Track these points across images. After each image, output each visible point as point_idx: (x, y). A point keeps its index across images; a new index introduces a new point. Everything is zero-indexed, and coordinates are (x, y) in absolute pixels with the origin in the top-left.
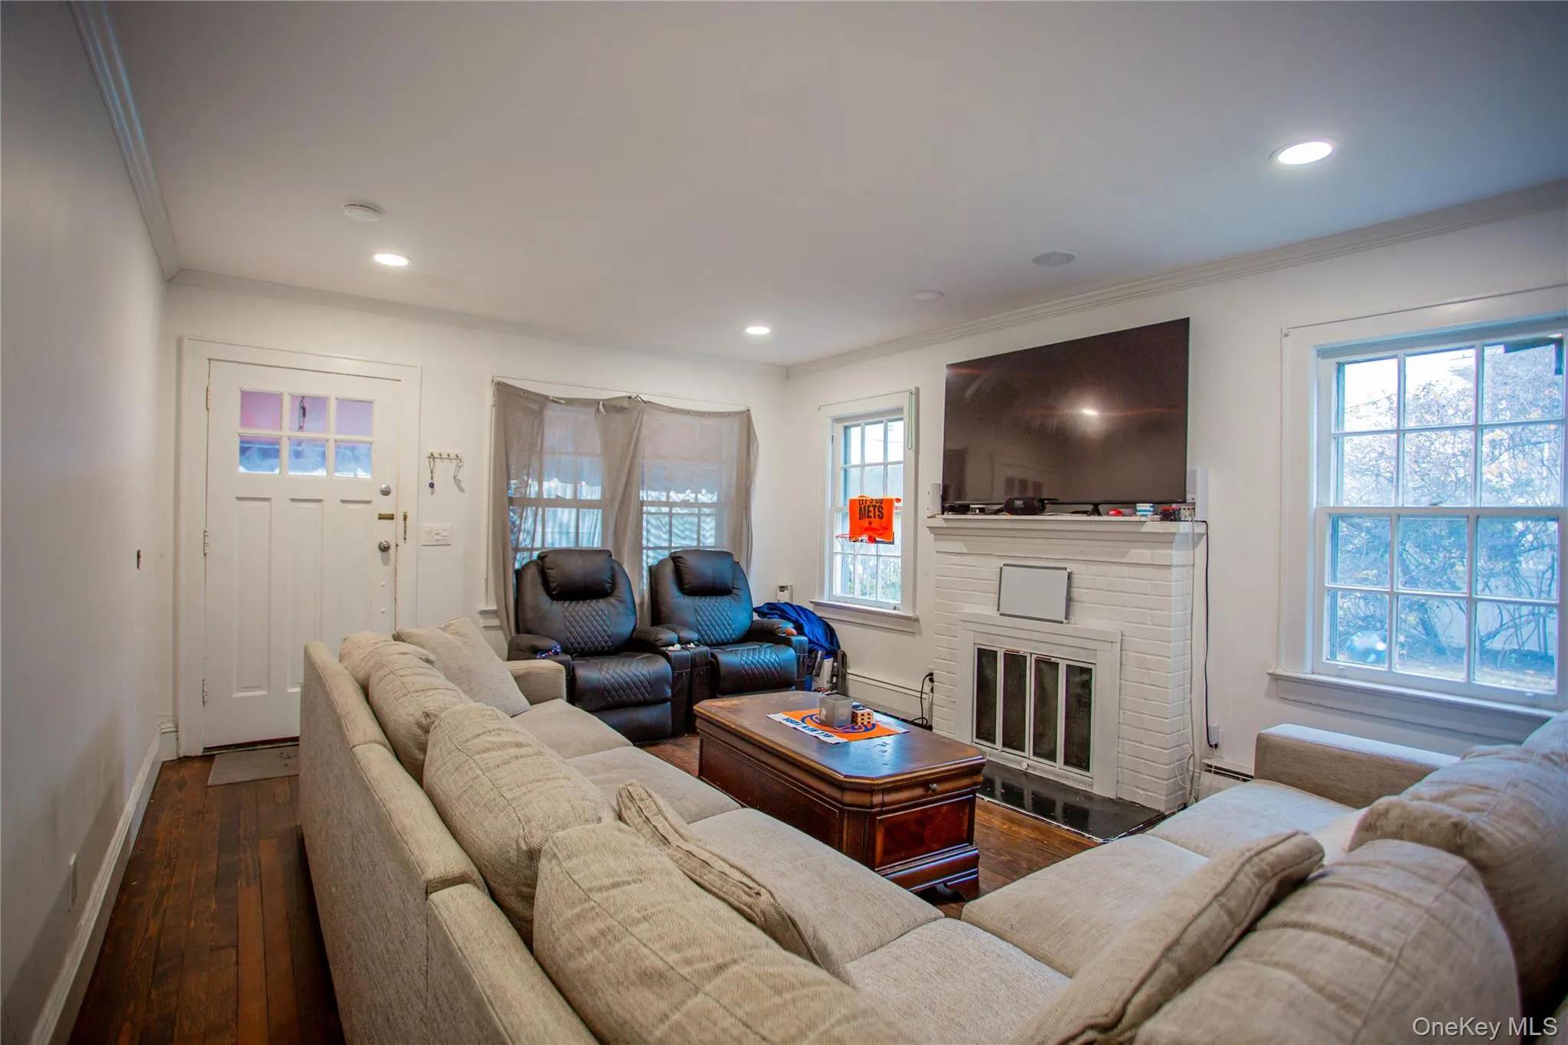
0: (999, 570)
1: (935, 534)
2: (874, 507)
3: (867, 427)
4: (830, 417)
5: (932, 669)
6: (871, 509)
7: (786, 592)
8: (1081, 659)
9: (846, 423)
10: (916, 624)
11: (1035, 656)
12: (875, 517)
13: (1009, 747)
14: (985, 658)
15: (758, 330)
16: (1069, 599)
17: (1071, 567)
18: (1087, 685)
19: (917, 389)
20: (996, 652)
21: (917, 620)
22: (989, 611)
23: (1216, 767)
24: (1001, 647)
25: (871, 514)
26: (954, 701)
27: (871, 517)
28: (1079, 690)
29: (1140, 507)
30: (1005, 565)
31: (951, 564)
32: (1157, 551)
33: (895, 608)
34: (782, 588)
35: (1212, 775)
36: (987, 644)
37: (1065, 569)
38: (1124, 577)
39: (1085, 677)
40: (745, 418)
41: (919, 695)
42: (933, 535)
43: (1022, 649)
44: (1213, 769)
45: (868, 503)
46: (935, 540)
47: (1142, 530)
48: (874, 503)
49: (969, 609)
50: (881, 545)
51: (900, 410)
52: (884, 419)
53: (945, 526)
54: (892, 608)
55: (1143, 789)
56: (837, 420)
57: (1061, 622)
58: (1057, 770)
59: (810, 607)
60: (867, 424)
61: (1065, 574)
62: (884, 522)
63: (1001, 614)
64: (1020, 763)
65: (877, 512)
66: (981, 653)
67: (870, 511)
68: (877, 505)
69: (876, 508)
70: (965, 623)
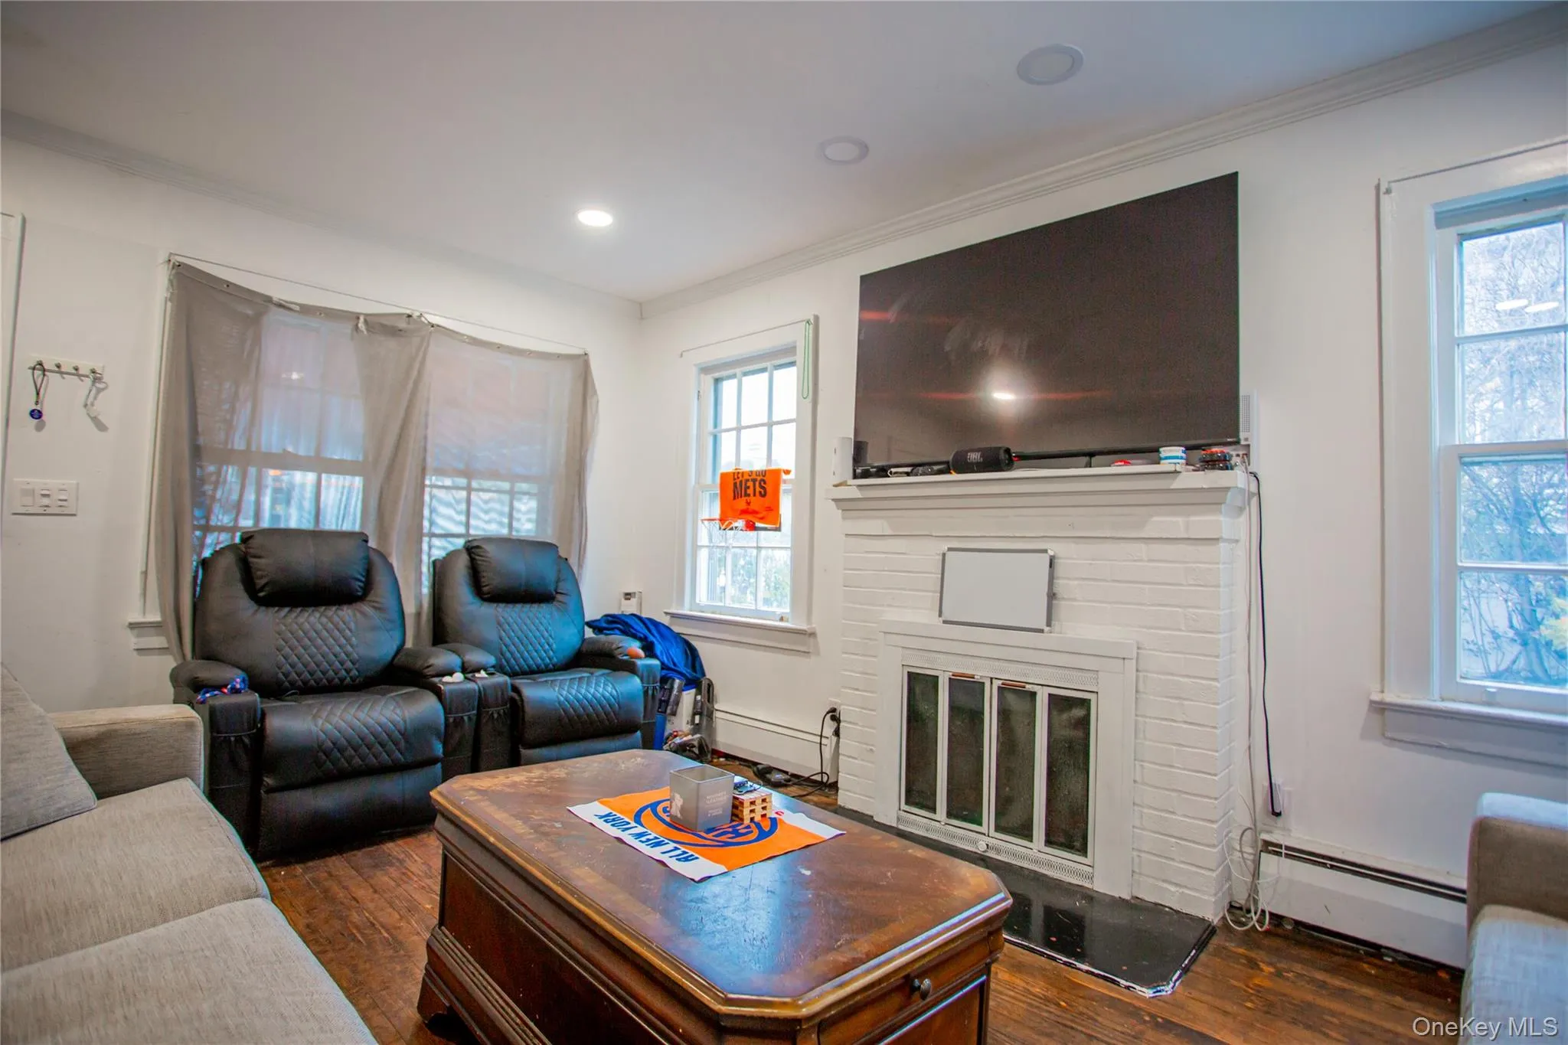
0: (941, 558)
1: (843, 510)
2: (754, 481)
3: (745, 379)
4: (695, 365)
5: (836, 703)
6: (750, 484)
7: (634, 601)
8: (1071, 685)
9: (717, 373)
10: (812, 640)
11: (997, 683)
12: (755, 495)
13: (957, 817)
14: (920, 686)
15: (595, 218)
16: (1052, 596)
17: (1053, 548)
18: (1084, 723)
19: (817, 318)
20: (937, 677)
21: (813, 634)
22: (923, 616)
23: (1287, 848)
24: (945, 670)
25: (750, 491)
26: (871, 750)
27: (749, 495)
28: (1068, 733)
29: (1165, 452)
30: (950, 549)
31: (867, 552)
32: (1193, 518)
33: (782, 619)
34: (628, 596)
35: (1283, 859)
36: (924, 665)
37: (1045, 551)
38: (1141, 560)
39: (1078, 713)
40: (582, 364)
41: (818, 739)
42: (840, 511)
43: (980, 671)
44: (1282, 851)
45: (746, 477)
46: (844, 518)
47: (1172, 487)
48: (754, 476)
49: (892, 615)
50: (762, 533)
51: (791, 350)
52: (768, 364)
53: (860, 496)
54: (778, 618)
55: (1176, 885)
56: (705, 370)
57: (1041, 631)
58: (1034, 853)
59: (665, 620)
60: (745, 374)
61: (1045, 559)
62: (768, 501)
63: (945, 622)
64: (975, 842)
65: (758, 489)
66: (913, 678)
67: (749, 487)
68: (759, 478)
69: (757, 484)
70: (888, 636)
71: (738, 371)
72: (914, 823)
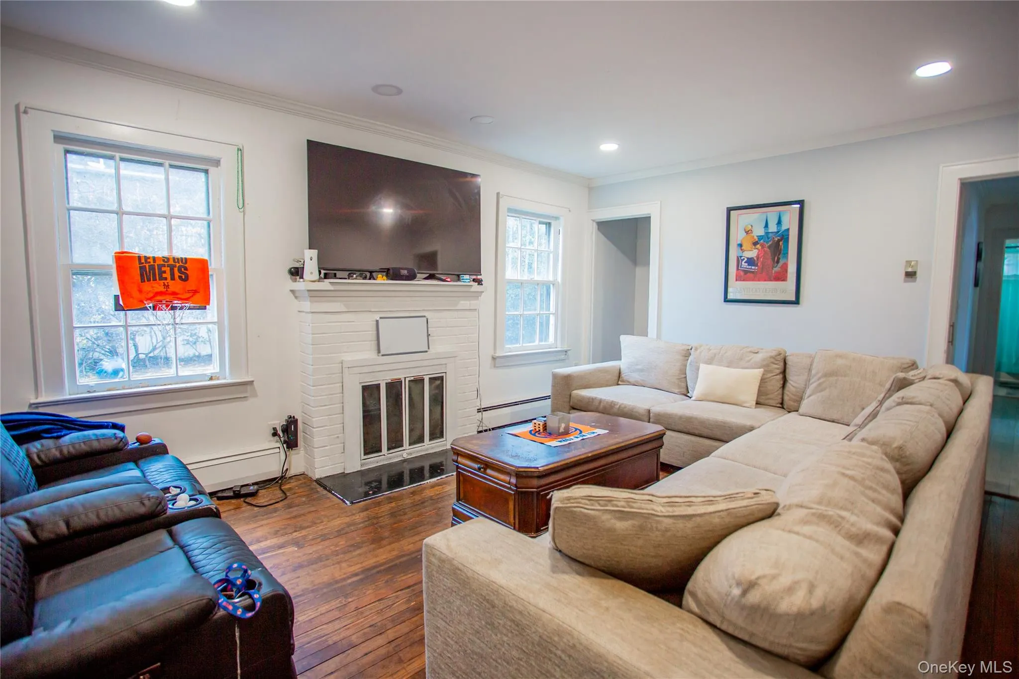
0: (375, 323)
1: (311, 296)
6: (167, 269)
8: (435, 372)
10: (249, 387)
11: (407, 380)
12: (173, 278)
13: (392, 448)
14: (370, 391)
16: (428, 335)
17: (427, 315)
18: (441, 386)
20: (379, 384)
21: (249, 383)
22: (369, 354)
24: (383, 379)
25: (167, 275)
27: (166, 279)
28: (436, 391)
29: (463, 277)
30: (381, 318)
31: (327, 322)
32: (472, 302)
33: (211, 379)
36: (370, 380)
37: (424, 316)
38: (455, 318)
39: (438, 382)
41: (273, 451)
43: (400, 376)
44: (482, 410)
45: (158, 263)
46: (311, 302)
47: (469, 290)
48: (171, 262)
54: (208, 379)
57: (426, 352)
58: (427, 446)
61: (425, 319)
62: (192, 284)
63: (382, 355)
64: (402, 455)
65: (177, 274)
66: (365, 389)
67: (165, 272)
68: (178, 265)
69: (176, 270)
70: (349, 369)
71: (118, 155)
72: (371, 463)
